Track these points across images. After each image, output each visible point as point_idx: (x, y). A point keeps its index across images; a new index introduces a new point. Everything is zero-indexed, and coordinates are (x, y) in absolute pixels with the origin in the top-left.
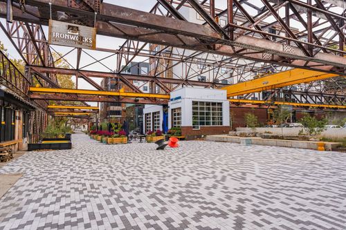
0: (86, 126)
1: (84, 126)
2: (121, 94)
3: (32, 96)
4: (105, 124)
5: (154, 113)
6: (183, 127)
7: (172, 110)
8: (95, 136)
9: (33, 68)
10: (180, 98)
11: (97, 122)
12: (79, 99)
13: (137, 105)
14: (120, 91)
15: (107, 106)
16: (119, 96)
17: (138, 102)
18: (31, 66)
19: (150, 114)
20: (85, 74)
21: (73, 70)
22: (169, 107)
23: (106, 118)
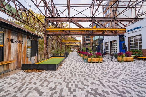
1: (76, 49)
2: (94, 29)
3: (48, 33)
4: (84, 48)
5: (111, 42)
6: (143, 49)
7: (129, 38)
8: (80, 54)
9: (48, 19)
10: (140, 27)
11: (81, 48)
12: (70, 34)
13: (99, 39)
14: (93, 28)
15: (84, 41)
16: (93, 31)
17: (104, 34)
18: (48, 18)
19: (108, 42)
20: (73, 19)
21: (67, 18)
22: (125, 36)
23: (84, 46)
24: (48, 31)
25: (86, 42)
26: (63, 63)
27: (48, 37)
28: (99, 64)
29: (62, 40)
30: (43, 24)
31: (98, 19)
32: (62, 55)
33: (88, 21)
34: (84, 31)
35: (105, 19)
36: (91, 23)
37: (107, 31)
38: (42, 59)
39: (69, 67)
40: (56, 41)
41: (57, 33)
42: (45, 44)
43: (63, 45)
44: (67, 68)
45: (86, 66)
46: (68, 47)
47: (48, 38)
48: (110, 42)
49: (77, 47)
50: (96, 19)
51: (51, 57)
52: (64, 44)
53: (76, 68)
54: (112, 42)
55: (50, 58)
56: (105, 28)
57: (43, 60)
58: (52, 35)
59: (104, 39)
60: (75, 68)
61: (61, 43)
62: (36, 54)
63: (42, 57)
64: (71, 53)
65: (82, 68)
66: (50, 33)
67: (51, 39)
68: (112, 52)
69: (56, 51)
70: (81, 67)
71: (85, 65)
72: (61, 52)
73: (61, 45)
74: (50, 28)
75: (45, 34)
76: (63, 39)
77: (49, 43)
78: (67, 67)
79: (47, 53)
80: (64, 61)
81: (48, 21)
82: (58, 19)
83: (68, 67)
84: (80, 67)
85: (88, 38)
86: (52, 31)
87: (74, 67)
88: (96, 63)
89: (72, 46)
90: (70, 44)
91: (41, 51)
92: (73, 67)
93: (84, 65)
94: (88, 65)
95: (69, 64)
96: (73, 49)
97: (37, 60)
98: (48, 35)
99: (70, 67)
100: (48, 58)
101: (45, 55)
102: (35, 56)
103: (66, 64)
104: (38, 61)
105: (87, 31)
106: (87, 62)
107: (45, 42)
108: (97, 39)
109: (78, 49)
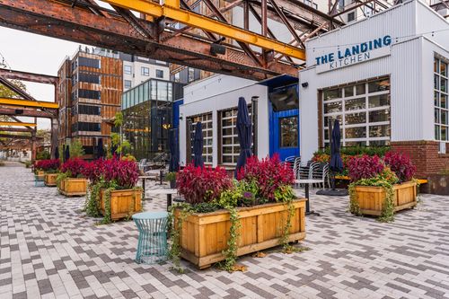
0: (29, 153)
1: (25, 153)
5: (222, 114)
7: (322, 92)
8: (55, 176)
13: (154, 102)
15: (72, 114)
17: (220, 58)
19: (210, 115)
22: (305, 85)
23: (72, 137)
25: (82, 118)
48: (219, 112)
68: (226, 159)
85: (91, 101)
108: (146, 99)
109: (33, 153)
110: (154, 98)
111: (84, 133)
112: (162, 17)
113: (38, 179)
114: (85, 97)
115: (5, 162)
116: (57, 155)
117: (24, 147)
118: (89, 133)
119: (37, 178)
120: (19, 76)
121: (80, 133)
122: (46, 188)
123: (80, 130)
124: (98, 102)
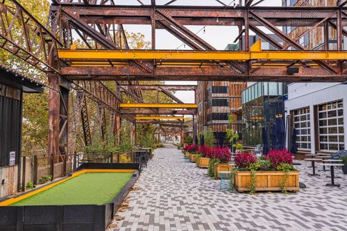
0: (179, 137)
1: (176, 138)
2: (254, 56)
3: (65, 71)
4: (207, 133)
5: (319, 107)
8: (194, 156)
9: (67, 10)
12: (158, 73)
13: (266, 97)
14: (248, 51)
15: (207, 107)
16: (248, 62)
17: (296, 75)
18: (63, 5)
19: (306, 109)
20: (169, 14)
21: (143, 7)
23: (207, 125)
24: (67, 63)
25: (215, 109)
26: (131, 194)
27: (65, 85)
28: (285, 200)
29: (122, 102)
30: (42, 31)
31: (271, 15)
32: (124, 159)
33: (227, 21)
34: (214, 61)
35: (299, 15)
36: (241, 31)
37: (305, 64)
38: (39, 178)
39: (162, 214)
40: (100, 102)
41: (103, 72)
42: (53, 113)
43: (124, 121)
44: (152, 221)
45: (235, 208)
46: (146, 128)
47: (65, 91)
48: (315, 107)
49: (177, 129)
50: (262, 15)
51: (80, 168)
52: (130, 115)
53: (193, 221)
54: (321, 106)
55: (74, 175)
56: (300, 49)
57: (41, 182)
58: (83, 78)
59: (285, 98)
60: (187, 219)
61: (120, 112)
62: (12, 159)
63: (39, 168)
64: (156, 152)
65: (220, 217)
66: (73, 72)
67: (79, 97)
68: (323, 147)
69: (97, 144)
70: (214, 211)
71: (231, 204)
72: (122, 148)
73: (118, 119)
74: (73, 47)
75: (53, 72)
76: (125, 97)
77: (70, 111)
78: (152, 217)
79: (62, 150)
80: (136, 185)
81: (66, 19)
82: (107, 13)
83: (157, 213)
84: (208, 212)
85: (221, 95)
86: (81, 60)
87: (184, 212)
88: (272, 195)
89: (162, 124)
90: (152, 118)
91: (36, 143)
92: (180, 213)
93: (224, 201)
94: (244, 205)
95: (158, 197)
96: (162, 138)
97: (15, 183)
98: (68, 79)
99: (167, 214)
100: (65, 173)
101: (52, 162)
102: (7, 164)
103: (145, 201)
104: (21, 188)
105: (227, 61)
106: (235, 188)
107: (54, 105)
108: (260, 95)
109: (181, 138)
110: (266, 94)
111: (217, 122)
112: (250, 60)
113: (186, 158)
114: (216, 92)
115: (165, 144)
116: (196, 141)
117: (176, 133)
118: (220, 122)
119: (185, 156)
120: (175, 88)
121: (213, 122)
122: (190, 163)
123: (213, 119)
124: (227, 95)
